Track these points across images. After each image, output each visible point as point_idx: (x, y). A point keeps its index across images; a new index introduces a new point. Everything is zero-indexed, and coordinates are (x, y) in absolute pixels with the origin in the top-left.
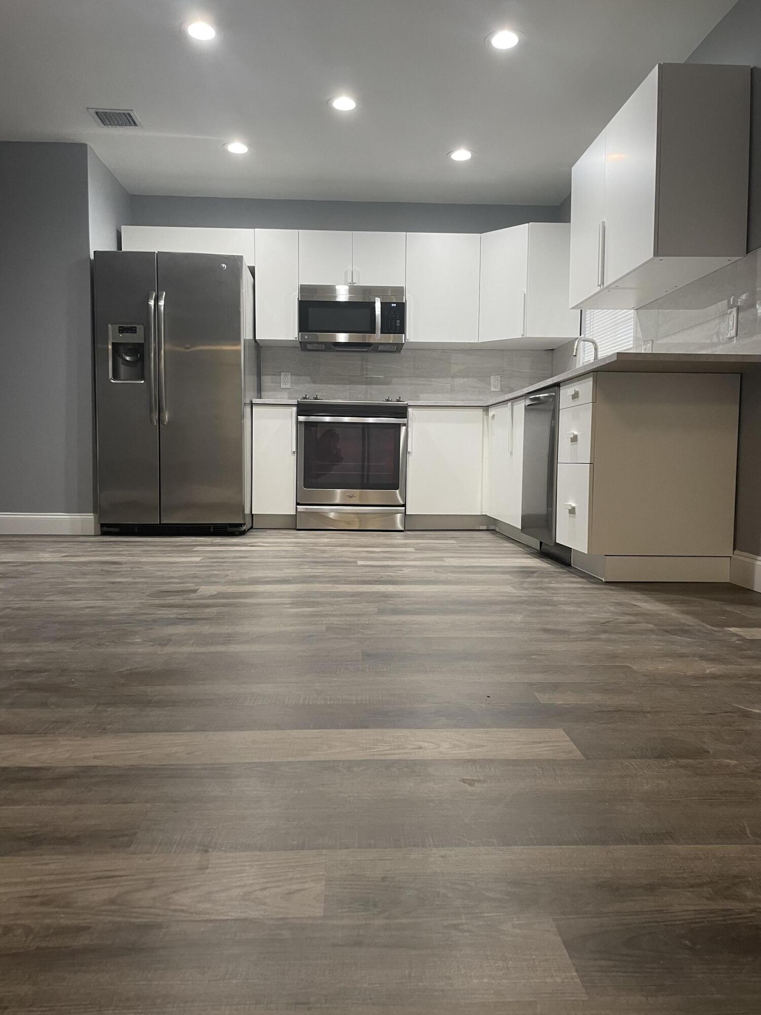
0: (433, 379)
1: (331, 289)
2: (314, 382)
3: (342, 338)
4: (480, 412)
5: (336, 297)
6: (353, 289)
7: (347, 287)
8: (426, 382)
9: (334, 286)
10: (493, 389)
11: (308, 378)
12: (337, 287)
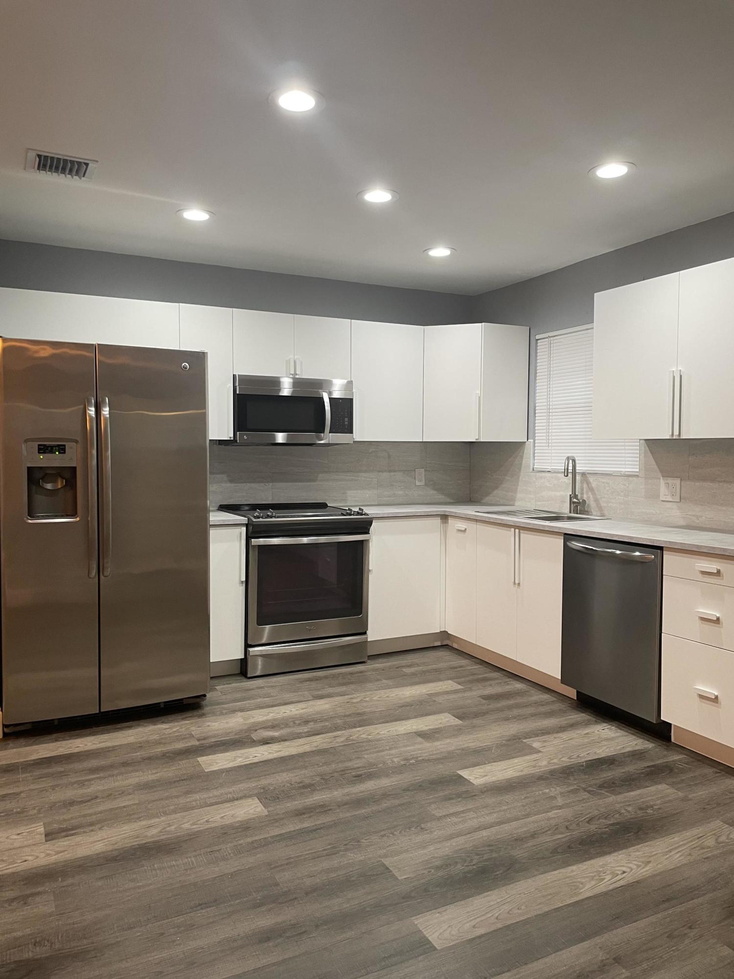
0: (361, 474)
1: (275, 382)
2: (231, 481)
3: (280, 437)
4: (438, 521)
5: (279, 390)
6: (298, 383)
7: (291, 380)
8: (353, 478)
9: (279, 378)
10: (418, 483)
11: (224, 477)
12: (282, 380)
